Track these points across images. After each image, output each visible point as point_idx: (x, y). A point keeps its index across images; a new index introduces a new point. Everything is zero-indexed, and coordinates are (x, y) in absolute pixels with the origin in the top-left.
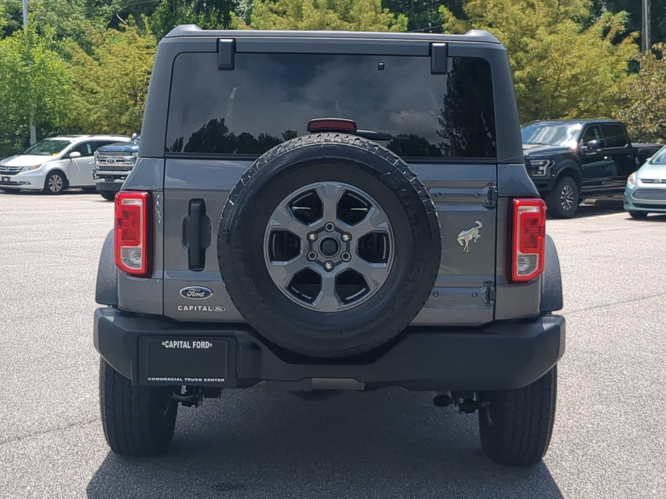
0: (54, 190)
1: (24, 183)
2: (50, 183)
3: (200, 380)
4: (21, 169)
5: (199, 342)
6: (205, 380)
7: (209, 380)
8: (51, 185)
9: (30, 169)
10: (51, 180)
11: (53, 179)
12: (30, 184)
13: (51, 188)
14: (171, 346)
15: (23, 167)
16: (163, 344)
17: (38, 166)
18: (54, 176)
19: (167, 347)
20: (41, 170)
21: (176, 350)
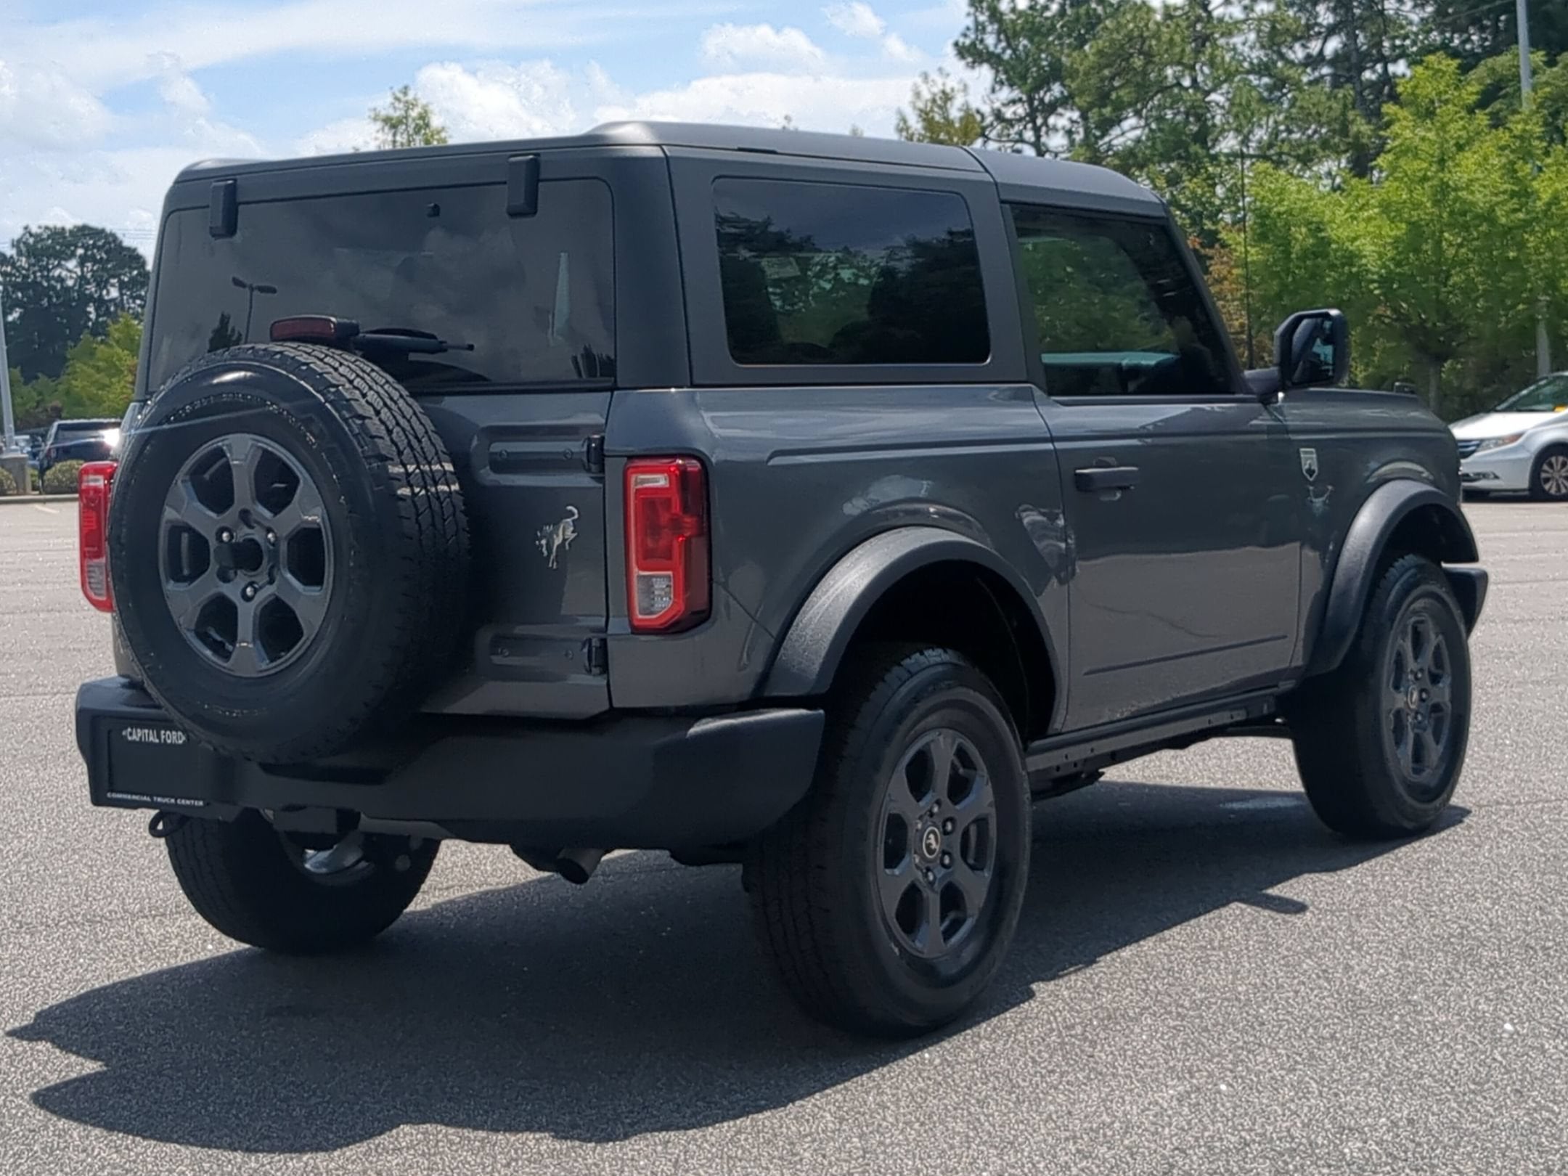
0: (1553, 491)
1: (1484, 476)
2: (1544, 475)
3: (173, 801)
4: (1478, 445)
5: (168, 732)
6: (179, 801)
7: (183, 802)
8: (1547, 480)
9: (1497, 445)
10: (1545, 467)
11: (1551, 465)
12: (1496, 477)
13: (1547, 487)
14: (134, 737)
15: (1482, 441)
16: (124, 733)
17: (1517, 436)
18: (1553, 459)
19: (130, 738)
20: (1522, 446)
21: (141, 744)
